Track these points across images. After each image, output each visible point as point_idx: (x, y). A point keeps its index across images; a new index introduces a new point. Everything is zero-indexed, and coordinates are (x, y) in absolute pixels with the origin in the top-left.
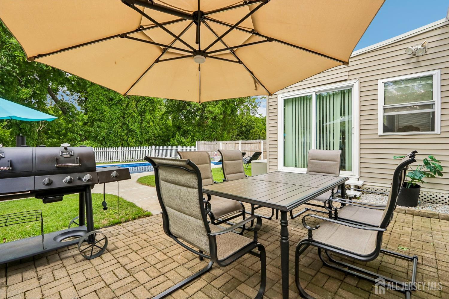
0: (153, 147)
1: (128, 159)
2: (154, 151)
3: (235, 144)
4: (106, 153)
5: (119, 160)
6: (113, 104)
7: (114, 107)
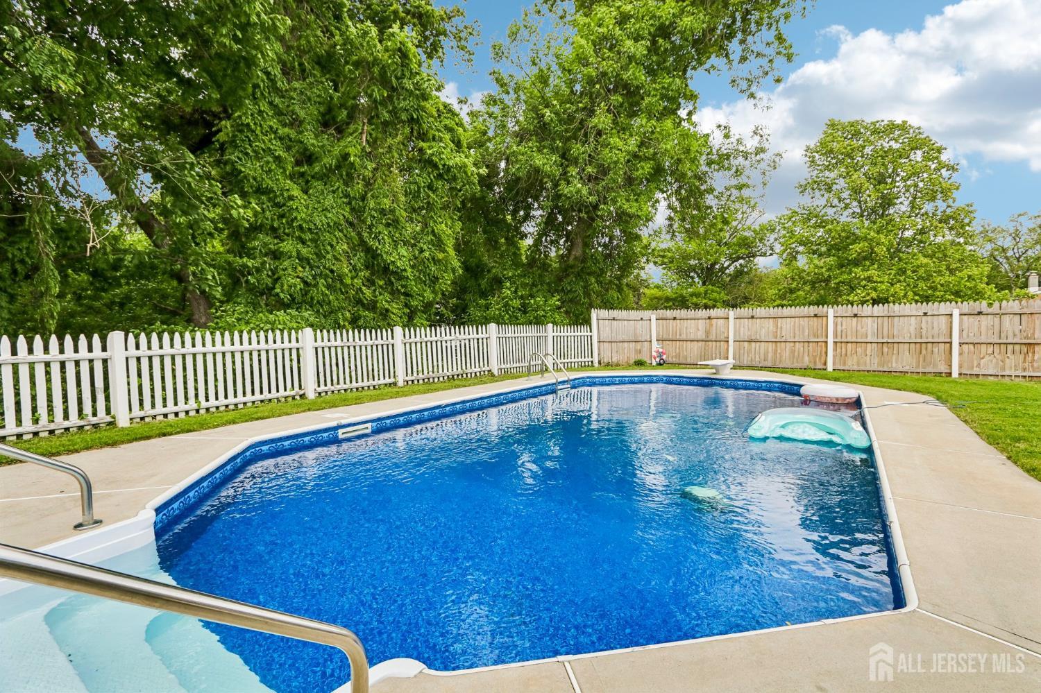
0: (493, 326)
1: (421, 375)
2: (494, 343)
3: (709, 318)
4: (343, 352)
5: (392, 380)
6: (313, 177)
7: (318, 185)
